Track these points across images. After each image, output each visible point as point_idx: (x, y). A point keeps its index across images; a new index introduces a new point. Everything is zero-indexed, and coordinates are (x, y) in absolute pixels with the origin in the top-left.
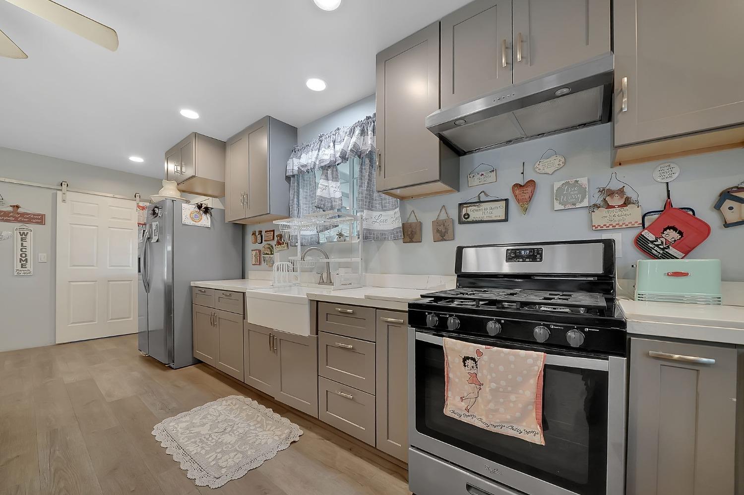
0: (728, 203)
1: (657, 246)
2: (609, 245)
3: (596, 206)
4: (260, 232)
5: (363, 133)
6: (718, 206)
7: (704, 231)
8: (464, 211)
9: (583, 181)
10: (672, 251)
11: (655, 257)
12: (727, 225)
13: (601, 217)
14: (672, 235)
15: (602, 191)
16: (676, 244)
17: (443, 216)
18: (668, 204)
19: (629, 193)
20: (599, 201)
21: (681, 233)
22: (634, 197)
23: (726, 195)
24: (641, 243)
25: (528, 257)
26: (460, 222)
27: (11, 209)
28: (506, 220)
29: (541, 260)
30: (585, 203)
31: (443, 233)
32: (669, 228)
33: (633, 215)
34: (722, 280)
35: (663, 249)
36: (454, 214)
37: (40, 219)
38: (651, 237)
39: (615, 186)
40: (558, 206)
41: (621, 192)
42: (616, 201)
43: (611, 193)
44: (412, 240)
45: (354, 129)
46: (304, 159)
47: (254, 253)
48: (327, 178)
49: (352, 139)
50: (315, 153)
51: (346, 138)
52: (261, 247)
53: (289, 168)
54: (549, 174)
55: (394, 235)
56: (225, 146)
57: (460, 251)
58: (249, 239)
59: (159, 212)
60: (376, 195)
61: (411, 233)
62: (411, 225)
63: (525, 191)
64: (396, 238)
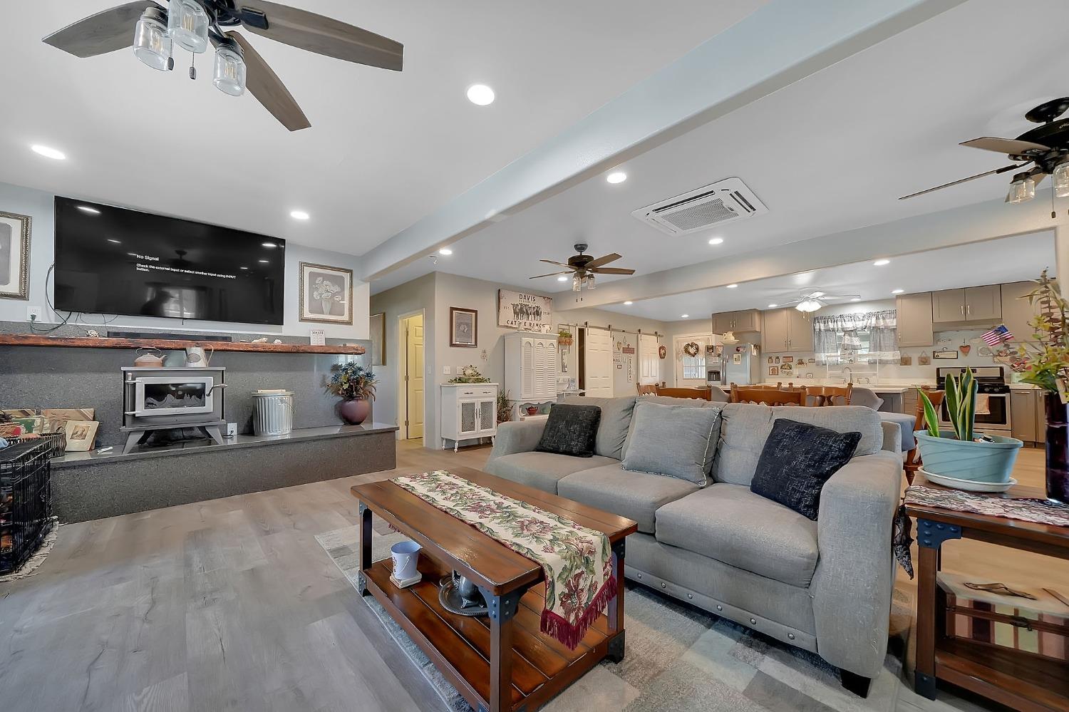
2: (1002, 369)
3: (994, 356)
4: (778, 358)
5: (877, 318)
8: (936, 354)
13: (997, 359)
17: (924, 355)
24: (1011, 367)
26: (934, 358)
27: (627, 347)
28: (957, 358)
30: (991, 354)
31: (924, 361)
36: (930, 355)
40: (980, 354)
42: (1003, 354)
43: (1001, 352)
44: (906, 364)
45: (870, 315)
46: (831, 325)
47: (771, 369)
48: (850, 335)
49: (869, 321)
50: (839, 323)
51: (866, 320)
52: (779, 365)
53: (817, 327)
54: (975, 344)
55: (894, 362)
56: (762, 313)
57: (938, 370)
58: (765, 360)
59: (741, 350)
60: (882, 344)
61: (905, 361)
62: (906, 358)
63: (965, 349)
64: (896, 363)
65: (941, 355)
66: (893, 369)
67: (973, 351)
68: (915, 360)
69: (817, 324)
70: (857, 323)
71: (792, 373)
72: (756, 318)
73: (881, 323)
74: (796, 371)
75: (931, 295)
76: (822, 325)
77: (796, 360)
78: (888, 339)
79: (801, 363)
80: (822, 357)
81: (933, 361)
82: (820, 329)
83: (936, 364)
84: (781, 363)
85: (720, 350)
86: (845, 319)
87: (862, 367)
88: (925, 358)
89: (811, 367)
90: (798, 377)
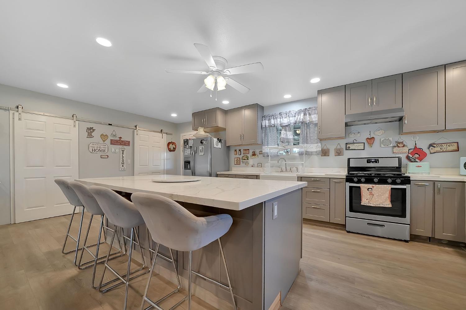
0: (431, 147)
1: (413, 159)
2: (399, 159)
4: (240, 150)
5: (305, 114)
6: (429, 148)
7: (425, 155)
8: (348, 146)
9: (391, 139)
10: (417, 160)
11: (412, 162)
12: (431, 153)
13: (396, 149)
14: (417, 156)
15: (396, 142)
16: (418, 158)
17: (339, 147)
18: (415, 147)
19: (404, 143)
20: (395, 145)
21: (419, 155)
22: (406, 145)
23: (431, 145)
24: (408, 158)
25: (374, 162)
26: (346, 150)
27: (118, 139)
28: (364, 149)
29: (379, 163)
30: (391, 145)
31: (339, 153)
32: (416, 154)
33: (406, 150)
34: (430, 168)
35: (414, 160)
36: (344, 146)
37: (127, 143)
38: (411, 156)
39: (400, 141)
40: (382, 146)
41: (402, 143)
42: (401, 145)
43: (399, 143)
44: (325, 155)
45: (299, 112)
46: (273, 122)
47: (236, 159)
48: (285, 130)
49: (299, 116)
50: (279, 120)
51: (297, 116)
52: (241, 157)
53: (263, 124)
54: (379, 136)
55: (317, 153)
56: (226, 112)
57: (349, 160)
58: (232, 153)
59: (204, 142)
60: (308, 138)
61: (325, 153)
62: (325, 150)
63: (371, 140)
64: (318, 154)
65: (352, 147)
66: (316, 159)
67: (376, 143)
68: (332, 153)
69: (264, 121)
70: (291, 119)
71: (248, 163)
72: (220, 115)
73: (308, 118)
74: (251, 161)
75: (345, 88)
76: (267, 122)
77: (251, 153)
78: (313, 133)
79: (254, 154)
80: (266, 149)
81: (345, 152)
82: (265, 125)
83: (348, 154)
84: (242, 155)
85: (191, 143)
86: (283, 116)
87: (294, 158)
88: (339, 150)
89: (261, 158)
90: (252, 166)
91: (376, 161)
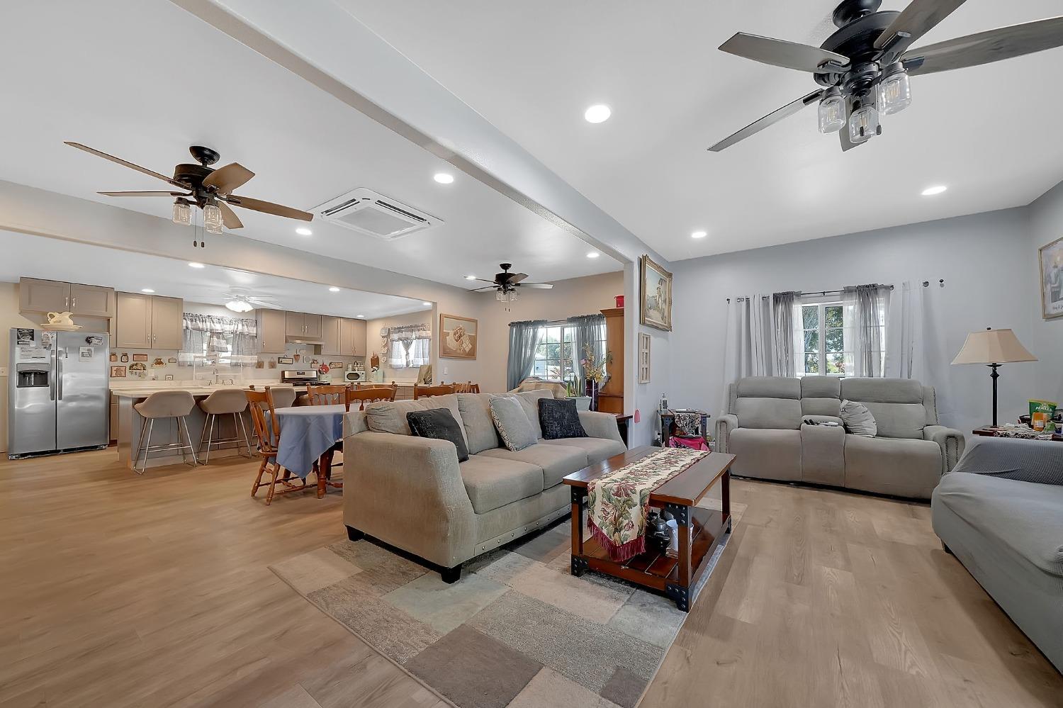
4: (125, 355)
5: (243, 325)
6: (329, 366)
7: (328, 369)
8: (280, 360)
17: (272, 361)
18: (323, 364)
19: (318, 361)
23: (331, 364)
26: (279, 363)
31: (272, 366)
36: (277, 361)
41: (316, 360)
44: (260, 367)
46: (200, 325)
47: (114, 369)
48: (218, 338)
49: (236, 327)
50: (208, 324)
51: (233, 325)
52: (128, 365)
54: (303, 354)
56: (118, 295)
57: (282, 372)
59: (94, 341)
61: (260, 365)
62: (260, 362)
63: (297, 356)
64: (253, 366)
65: (284, 361)
66: (250, 370)
67: (301, 359)
68: (266, 365)
70: (225, 326)
71: (145, 375)
72: (112, 299)
73: (246, 330)
74: (151, 372)
75: (286, 314)
77: (151, 359)
78: (249, 345)
79: (159, 362)
81: (278, 365)
83: (280, 367)
84: (131, 362)
86: (214, 320)
88: (273, 363)
89: (170, 368)
90: (154, 379)
91: (304, 373)
